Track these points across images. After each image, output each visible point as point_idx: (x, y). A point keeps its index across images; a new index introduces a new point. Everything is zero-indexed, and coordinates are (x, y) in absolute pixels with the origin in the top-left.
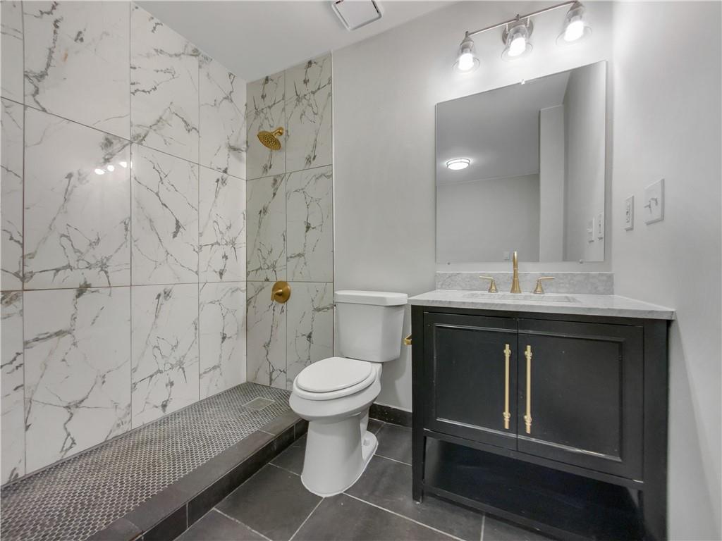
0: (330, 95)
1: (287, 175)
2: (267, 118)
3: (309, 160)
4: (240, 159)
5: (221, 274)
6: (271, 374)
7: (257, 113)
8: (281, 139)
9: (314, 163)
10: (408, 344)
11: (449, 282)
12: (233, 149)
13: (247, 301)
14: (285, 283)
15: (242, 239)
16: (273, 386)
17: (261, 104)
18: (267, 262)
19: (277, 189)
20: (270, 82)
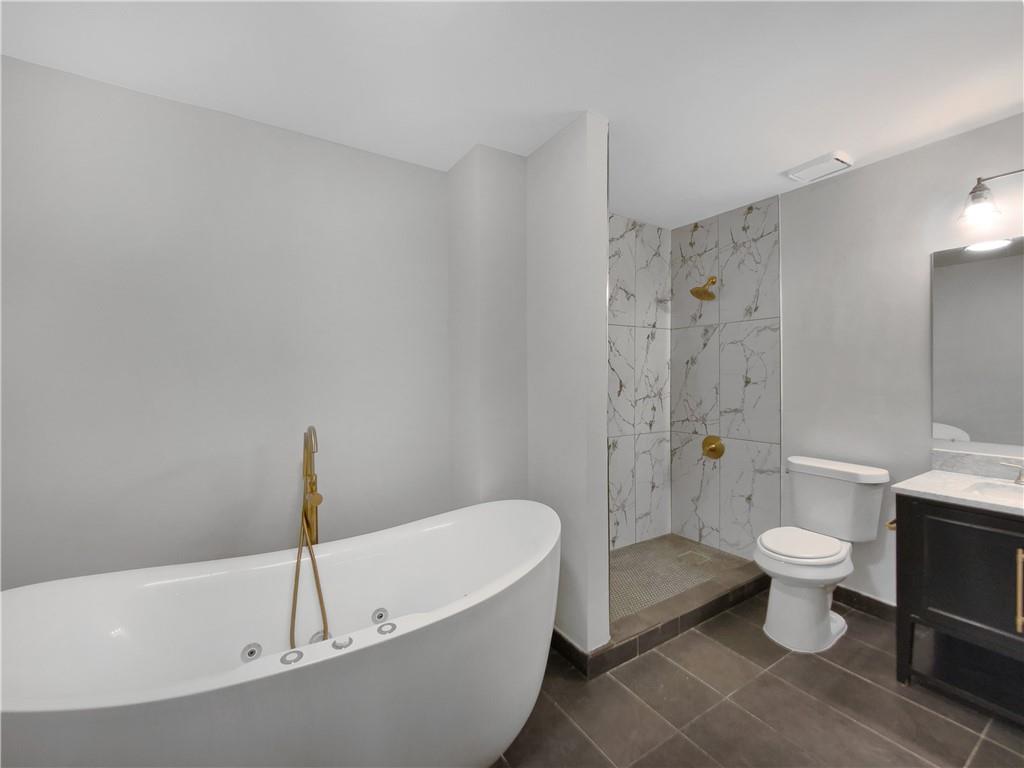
0: (777, 242)
1: (722, 326)
2: (696, 267)
3: (749, 311)
4: (665, 310)
5: (651, 425)
6: (701, 530)
7: (684, 260)
8: (712, 289)
9: (755, 315)
10: (892, 529)
11: (952, 463)
12: (660, 301)
13: (672, 451)
14: (717, 439)
15: (667, 389)
16: (703, 542)
17: (688, 252)
18: (696, 414)
19: (708, 340)
20: (700, 229)
